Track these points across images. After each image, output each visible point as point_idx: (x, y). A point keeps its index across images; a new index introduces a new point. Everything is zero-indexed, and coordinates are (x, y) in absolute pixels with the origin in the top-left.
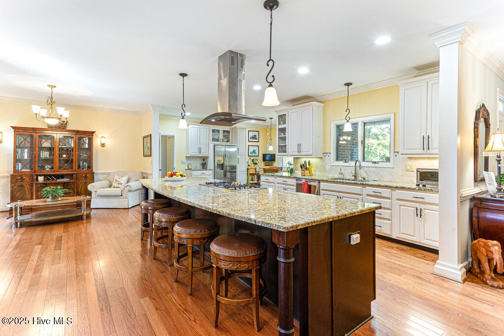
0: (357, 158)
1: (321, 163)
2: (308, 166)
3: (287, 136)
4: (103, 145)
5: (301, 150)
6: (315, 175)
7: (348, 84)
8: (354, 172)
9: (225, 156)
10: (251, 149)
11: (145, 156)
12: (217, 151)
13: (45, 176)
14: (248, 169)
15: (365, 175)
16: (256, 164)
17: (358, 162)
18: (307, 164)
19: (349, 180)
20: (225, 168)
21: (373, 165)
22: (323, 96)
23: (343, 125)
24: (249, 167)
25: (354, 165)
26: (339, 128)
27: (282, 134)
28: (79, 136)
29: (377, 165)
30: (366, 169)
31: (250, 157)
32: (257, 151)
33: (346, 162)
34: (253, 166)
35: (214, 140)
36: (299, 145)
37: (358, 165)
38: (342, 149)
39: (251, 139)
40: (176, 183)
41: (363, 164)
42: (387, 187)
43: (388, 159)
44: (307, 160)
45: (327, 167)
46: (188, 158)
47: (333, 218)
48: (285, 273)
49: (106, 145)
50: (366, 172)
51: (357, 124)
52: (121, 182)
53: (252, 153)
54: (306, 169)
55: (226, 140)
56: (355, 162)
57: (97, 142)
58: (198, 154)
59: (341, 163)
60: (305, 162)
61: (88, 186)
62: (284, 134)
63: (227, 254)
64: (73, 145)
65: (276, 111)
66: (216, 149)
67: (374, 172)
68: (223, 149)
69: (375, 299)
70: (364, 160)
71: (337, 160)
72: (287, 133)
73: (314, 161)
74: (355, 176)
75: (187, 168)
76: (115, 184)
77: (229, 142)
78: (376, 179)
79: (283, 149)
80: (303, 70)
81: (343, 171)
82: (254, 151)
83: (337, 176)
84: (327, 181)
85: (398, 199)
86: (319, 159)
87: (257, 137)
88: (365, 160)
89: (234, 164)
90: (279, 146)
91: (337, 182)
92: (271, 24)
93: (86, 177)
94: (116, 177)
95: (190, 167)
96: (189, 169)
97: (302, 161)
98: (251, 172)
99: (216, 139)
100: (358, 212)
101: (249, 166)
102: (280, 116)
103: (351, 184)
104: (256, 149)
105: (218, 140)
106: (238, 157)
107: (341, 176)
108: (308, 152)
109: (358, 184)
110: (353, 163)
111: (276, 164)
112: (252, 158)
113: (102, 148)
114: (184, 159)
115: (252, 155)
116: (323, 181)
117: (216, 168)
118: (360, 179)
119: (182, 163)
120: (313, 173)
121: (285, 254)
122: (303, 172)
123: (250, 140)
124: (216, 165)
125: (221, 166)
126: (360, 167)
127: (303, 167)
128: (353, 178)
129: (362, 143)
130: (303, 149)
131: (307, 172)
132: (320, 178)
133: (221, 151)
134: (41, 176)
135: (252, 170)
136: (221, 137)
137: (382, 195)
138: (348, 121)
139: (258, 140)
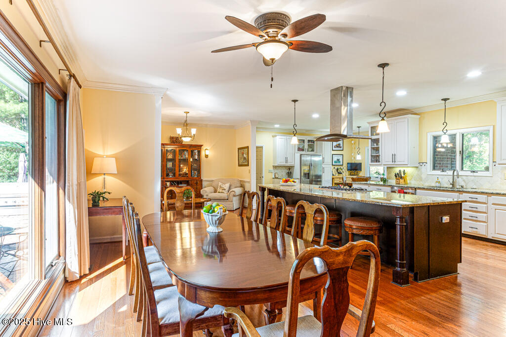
0: (455, 167)
1: (417, 172)
2: (403, 175)
3: (380, 146)
4: (207, 156)
5: (396, 160)
6: (410, 183)
7: (445, 100)
8: (451, 181)
9: (310, 165)
10: (335, 158)
11: (239, 165)
12: (303, 160)
13: (170, 181)
14: (333, 178)
15: (463, 184)
16: (341, 173)
17: (455, 172)
18: (402, 173)
19: (446, 188)
20: (310, 177)
21: (472, 174)
22: (419, 108)
23: (440, 136)
24: (334, 177)
25: (452, 174)
26: (436, 139)
27: (375, 144)
28: (192, 149)
29: (475, 174)
30: (464, 177)
31: (333, 167)
32: (341, 160)
33: (443, 171)
34: (337, 175)
35: (299, 149)
36: (394, 156)
37: (455, 174)
38: (441, 158)
39: (335, 147)
40: (290, 187)
41: (461, 173)
42: (483, 193)
43: (487, 169)
44: (402, 169)
45: (423, 176)
46: (275, 167)
47: (430, 204)
48: (400, 231)
49: (209, 157)
50: (464, 181)
51: (455, 135)
52: (225, 188)
53: (335, 162)
54: (401, 177)
55: (310, 149)
56: (452, 172)
57: (203, 153)
58: (285, 163)
59: (439, 172)
60: (400, 171)
61: (201, 191)
62: (377, 145)
63: (359, 225)
64: (187, 156)
65: (369, 123)
66: (302, 158)
67: (472, 180)
68: (309, 158)
69: (461, 262)
70: (462, 169)
71: (434, 169)
72: (380, 144)
73: (409, 171)
74: (453, 185)
75: (274, 177)
76: (219, 190)
77: (314, 151)
78: (475, 187)
79: (376, 159)
80: (401, 93)
81: (440, 180)
82: (338, 160)
83: (433, 185)
84: (424, 189)
85: (493, 204)
86: (416, 168)
87: (341, 145)
88: (464, 169)
89: (319, 173)
90: (371, 156)
91: (434, 190)
92: (383, 78)
93: (197, 183)
94: (220, 184)
95: (277, 176)
96: (276, 178)
97: (397, 170)
98: (336, 182)
99: (300, 149)
100: (448, 202)
101: (333, 175)
102: (372, 128)
103: (448, 191)
104: (340, 158)
105: (303, 150)
106: (324, 166)
107: (438, 185)
108: (404, 161)
109: (455, 191)
110: (451, 173)
111: (362, 174)
112: (336, 167)
113: (206, 159)
114: (272, 169)
115: (336, 164)
116: (419, 188)
117: (303, 178)
118: (458, 187)
119: (270, 172)
120: (408, 182)
121: (400, 221)
122: (398, 180)
123: (334, 149)
124: (302, 174)
125: (307, 175)
126: (458, 176)
127: (398, 176)
128: (451, 186)
129: (460, 153)
130: (398, 159)
131: (402, 181)
132: (416, 186)
133: (307, 161)
134: (168, 181)
135: (337, 179)
136: (306, 147)
137: (478, 200)
138: (445, 133)
139: (342, 149)
